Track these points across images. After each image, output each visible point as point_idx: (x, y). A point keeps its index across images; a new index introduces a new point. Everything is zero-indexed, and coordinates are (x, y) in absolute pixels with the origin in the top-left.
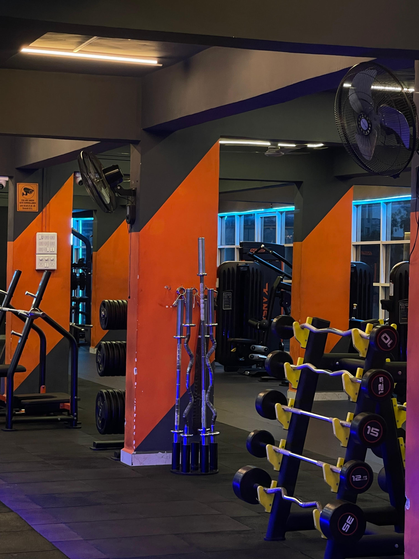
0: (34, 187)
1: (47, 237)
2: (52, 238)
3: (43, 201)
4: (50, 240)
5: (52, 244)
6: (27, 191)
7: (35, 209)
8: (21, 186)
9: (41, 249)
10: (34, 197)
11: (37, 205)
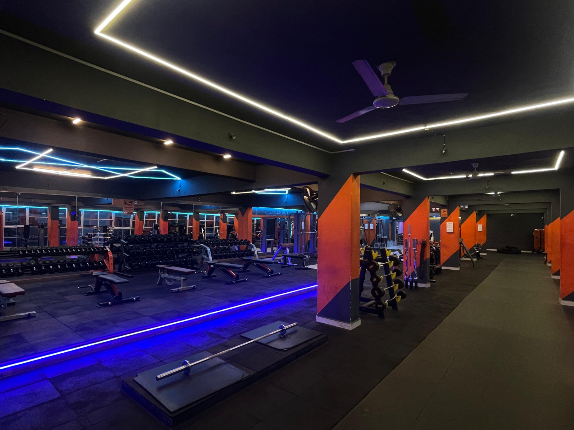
0: (446, 210)
1: (450, 224)
2: (452, 224)
3: (449, 214)
4: (451, 224)
5: (452, 225)
6: (444, 211)
7: (447, 216)
8: (442, 210)
9: (448, 227)
10: (446, 213)
11: (447, 215)
